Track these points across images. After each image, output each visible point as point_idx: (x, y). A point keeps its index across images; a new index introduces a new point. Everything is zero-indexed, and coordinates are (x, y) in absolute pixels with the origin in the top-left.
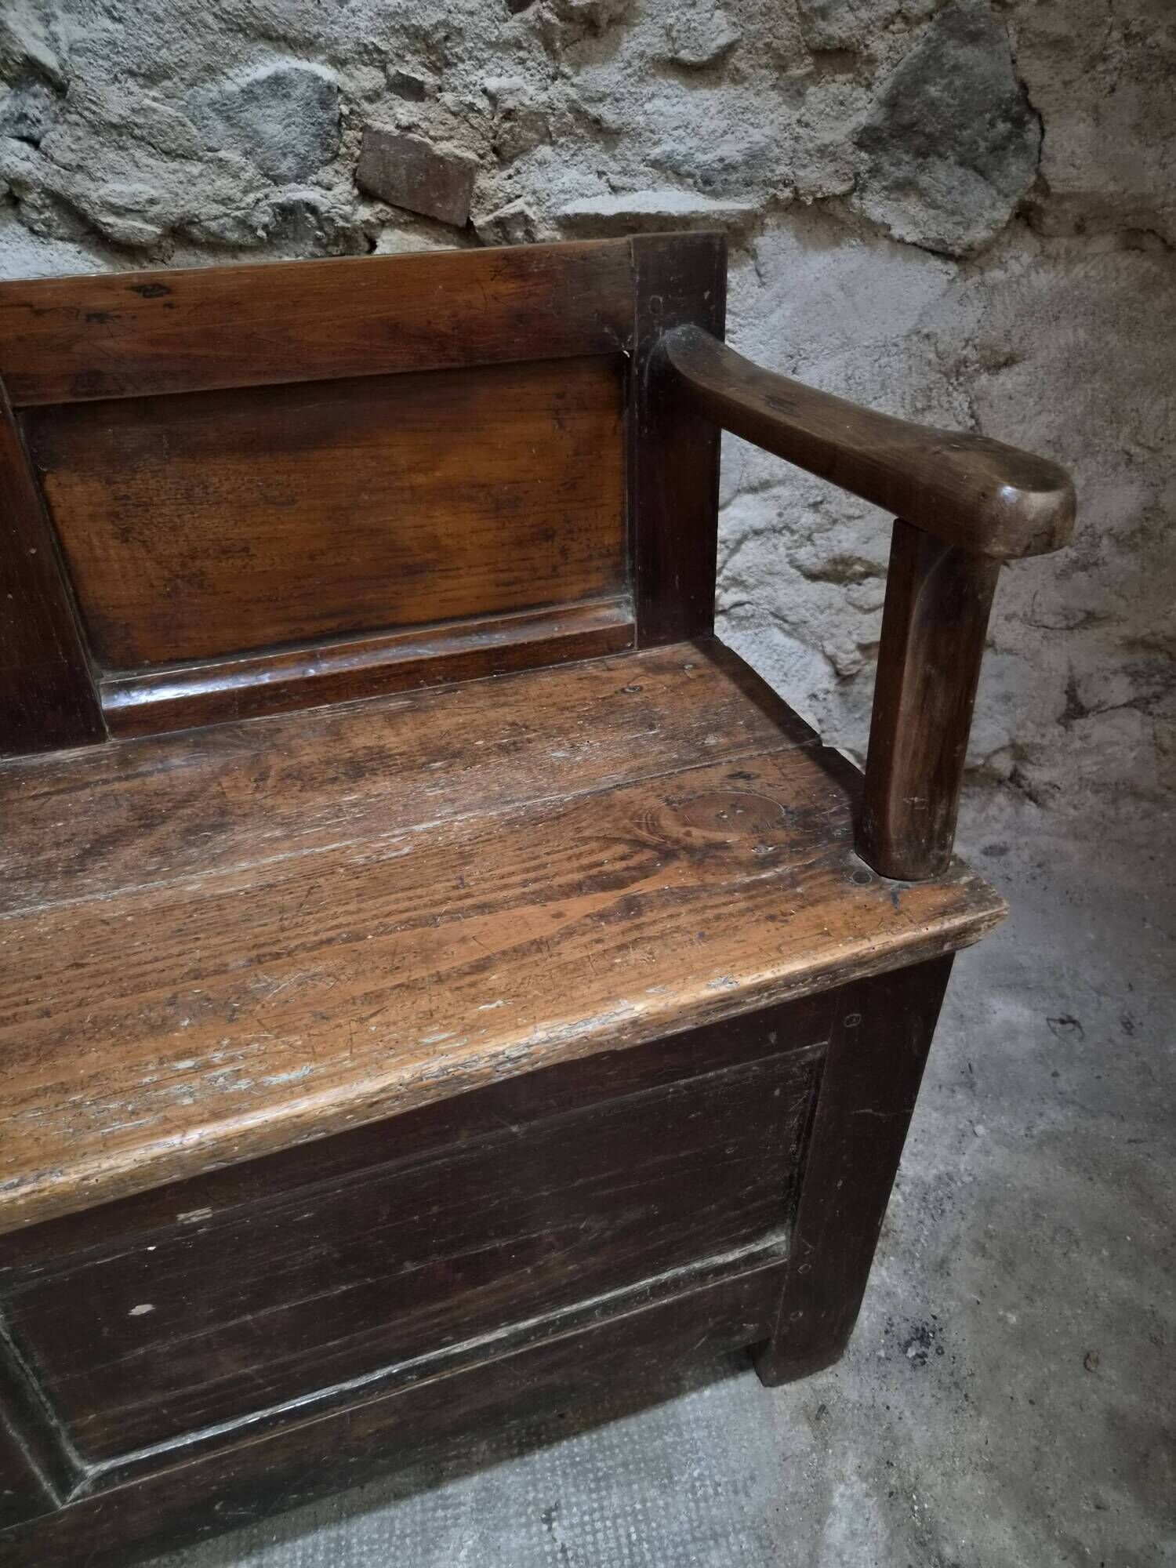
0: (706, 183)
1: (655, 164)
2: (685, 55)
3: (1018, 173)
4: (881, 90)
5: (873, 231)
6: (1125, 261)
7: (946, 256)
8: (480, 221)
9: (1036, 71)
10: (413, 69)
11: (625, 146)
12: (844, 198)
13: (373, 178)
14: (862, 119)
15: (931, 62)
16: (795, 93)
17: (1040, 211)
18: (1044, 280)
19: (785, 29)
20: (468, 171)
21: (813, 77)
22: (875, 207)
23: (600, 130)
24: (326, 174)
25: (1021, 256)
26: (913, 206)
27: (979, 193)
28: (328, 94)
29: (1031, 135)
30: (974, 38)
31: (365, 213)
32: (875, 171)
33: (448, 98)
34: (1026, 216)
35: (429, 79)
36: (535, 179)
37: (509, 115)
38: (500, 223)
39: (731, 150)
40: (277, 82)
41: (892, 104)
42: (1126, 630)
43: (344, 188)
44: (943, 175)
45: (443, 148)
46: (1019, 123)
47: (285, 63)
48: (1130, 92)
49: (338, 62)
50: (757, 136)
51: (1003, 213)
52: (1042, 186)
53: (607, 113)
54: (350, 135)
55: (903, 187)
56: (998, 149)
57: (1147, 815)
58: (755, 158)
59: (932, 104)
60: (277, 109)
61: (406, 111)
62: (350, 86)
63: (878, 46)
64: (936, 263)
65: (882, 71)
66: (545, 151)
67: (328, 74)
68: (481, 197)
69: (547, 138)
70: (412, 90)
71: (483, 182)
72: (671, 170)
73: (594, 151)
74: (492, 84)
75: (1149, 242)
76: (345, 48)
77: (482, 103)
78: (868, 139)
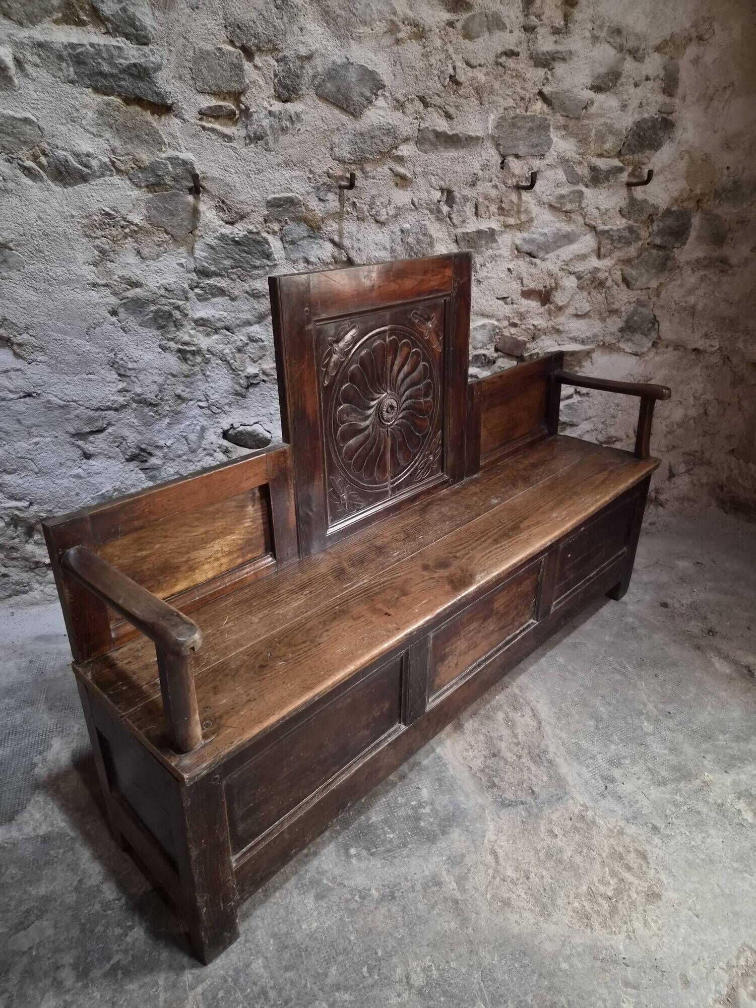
0: (583, 342)
1: (570, 338)
2: (579, 313)
3: (654, 335)
4: (624, 318)
5: (620, 350)
6: (675, 353)
7: (636, 355)
8: (526, 355)
9: (657, 312)
10: (516, 321)
11: (563, 335)
12: (614, 344)
13: (500, 346)
14: (620, 325)
15: (635, 312)
16: (603, 320)
17: (657, 343)
18: (657, 359)
19: (603, 306)
20: (525, 343)
21: (609, 317)
22: (622, 345)
23: (558, 331)
24: (489, 346)
25: (652, 354)
26: (630, 344)
27: (645, 340)
28: (494, 328)
29: (656, 326)
30: (644, 306)
31: (495, 355)
32: (622, 337)
33: (523, 327)
34: (654, 344)
35: (519, 322)
36: (540, 343)
37: (539, 330)
38: (531, 355)
39: (589, 334)
40: (484, 326)
41: (627, 322)
42: (683, 450)
43: (493, 349)
44: (637, 337)
45: (520, 338)
46: (654, 324)
47: (486, 321)
48: (676, 315)
49: (498, 320)
50: (595, 331)
51: (650, 344)
52: (659, 338)
53: (561, 328)
54: (497, 337)
55: (628, 340)
56: (649, 330)
57: (691, 506)
58: (595, 336)
59: (635, 321)
60: (481, 332)
61: (513, 330)
62: (501, 326)
63: (623, 309)
64: (634, 357)
65: (623, 314)
66: (543, 337)
67: (496, 323)
68: (527, 349)
69: (545, 334)
70: (515, 325)
71: (528, 345)
72: (574, 340)
73: (555, 336)
74: (536, 323)
75: (681, 348)
76: (501, 317)
77: (532, 327)
78: (622, 330)
